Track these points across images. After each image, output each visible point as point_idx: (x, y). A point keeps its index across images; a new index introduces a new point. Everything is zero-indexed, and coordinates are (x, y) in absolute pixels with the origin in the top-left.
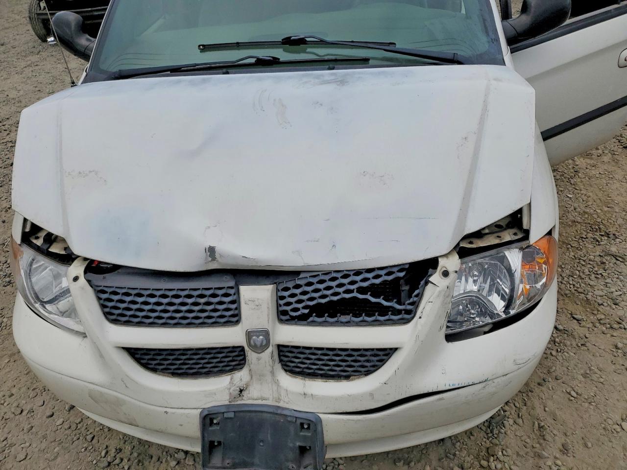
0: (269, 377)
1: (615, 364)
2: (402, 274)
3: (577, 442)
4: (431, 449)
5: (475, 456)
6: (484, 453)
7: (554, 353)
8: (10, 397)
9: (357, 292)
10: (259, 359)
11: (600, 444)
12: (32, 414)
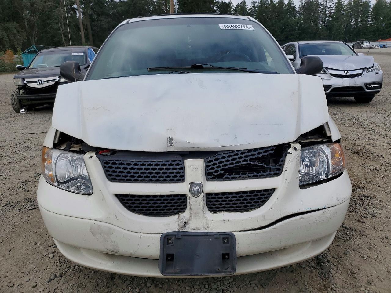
0: (201, 214)
1: (383, 242)
2: (272, 152)
3: (375, 279)
4: (291, 288)
5: (318, 289)
6: (323, 287)
7: (348, 239)
8: (5, 278)
9: (250, 161)
10: (196, 201)
11: (388, 279)
12: (21, 286)
